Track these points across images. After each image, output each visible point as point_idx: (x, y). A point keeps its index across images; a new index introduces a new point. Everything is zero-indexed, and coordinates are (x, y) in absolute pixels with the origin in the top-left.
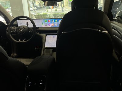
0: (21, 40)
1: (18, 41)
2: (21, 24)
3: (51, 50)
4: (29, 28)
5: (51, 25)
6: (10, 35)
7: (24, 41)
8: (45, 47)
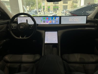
0: (22, 37)
1: (19, 38)
2: (21, 21)
3: (51, 46)
4: (30, 25)
5: (49, 22)
6: (11, 32)
7: (25, 38)
8: (45, 43)
